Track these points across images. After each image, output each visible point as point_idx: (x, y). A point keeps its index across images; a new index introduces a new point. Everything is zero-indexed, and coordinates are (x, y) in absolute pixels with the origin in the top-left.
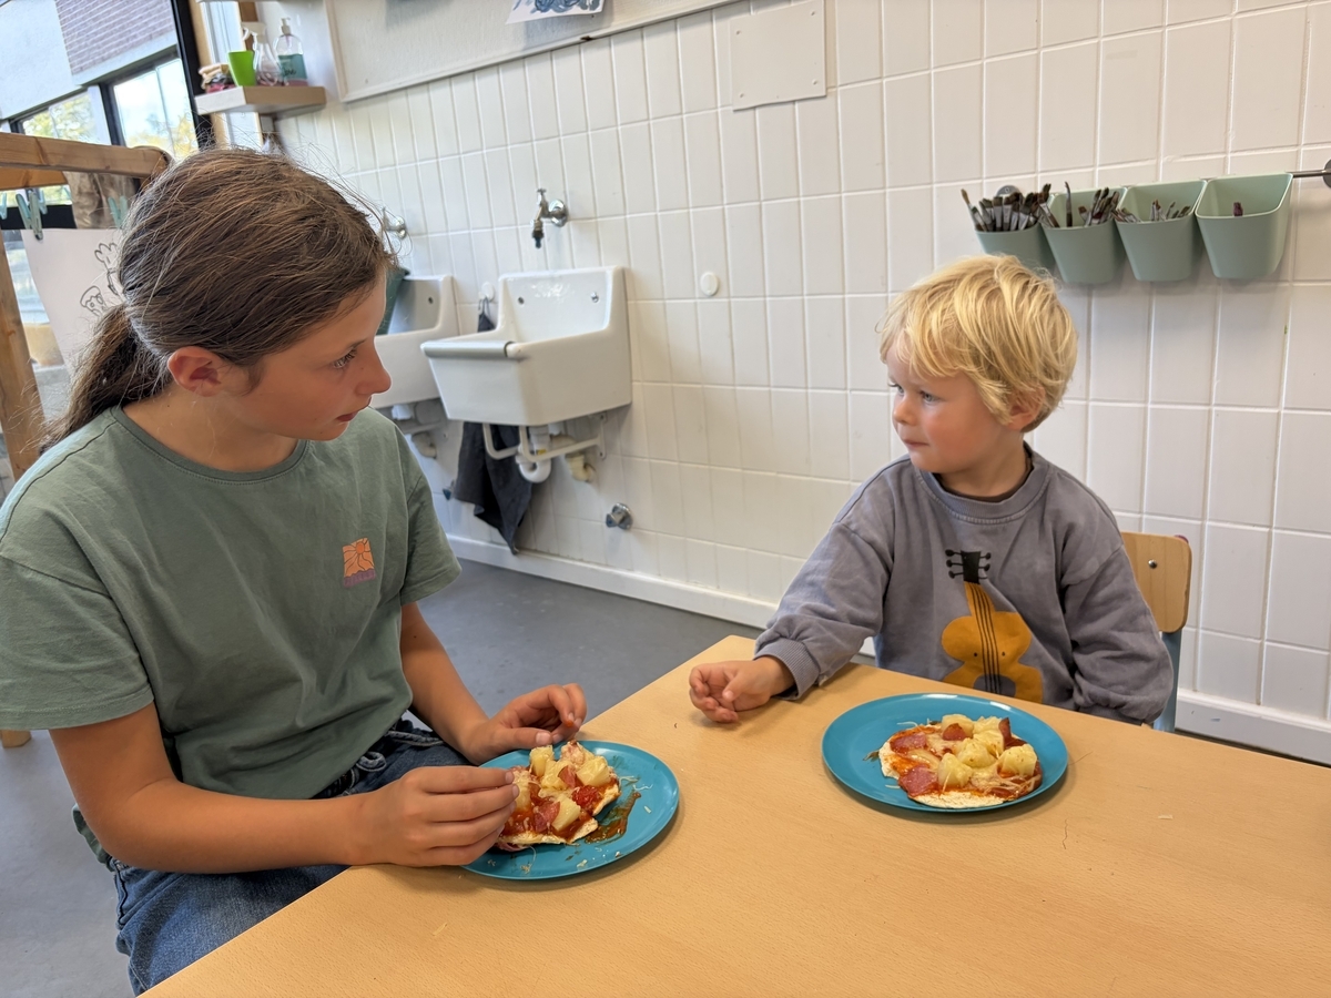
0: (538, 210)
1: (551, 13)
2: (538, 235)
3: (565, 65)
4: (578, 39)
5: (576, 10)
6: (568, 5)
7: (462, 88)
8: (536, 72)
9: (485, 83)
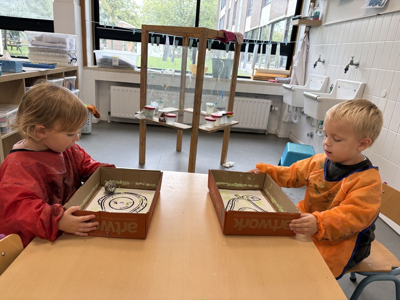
0: (350, 62)
1: (371, 7)
2: (346, 69)
3: (372, 21)
4: (376, 14)
5: (377, 6)
6: (376, 5)
7: (348, 24)
8: (365, 21)
9: (354, 23)
